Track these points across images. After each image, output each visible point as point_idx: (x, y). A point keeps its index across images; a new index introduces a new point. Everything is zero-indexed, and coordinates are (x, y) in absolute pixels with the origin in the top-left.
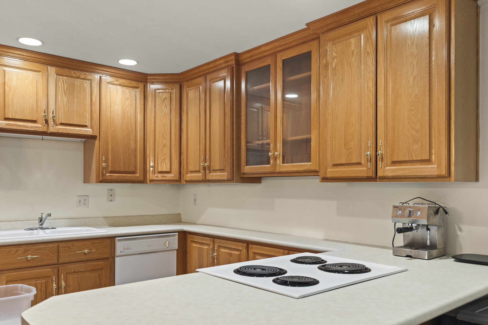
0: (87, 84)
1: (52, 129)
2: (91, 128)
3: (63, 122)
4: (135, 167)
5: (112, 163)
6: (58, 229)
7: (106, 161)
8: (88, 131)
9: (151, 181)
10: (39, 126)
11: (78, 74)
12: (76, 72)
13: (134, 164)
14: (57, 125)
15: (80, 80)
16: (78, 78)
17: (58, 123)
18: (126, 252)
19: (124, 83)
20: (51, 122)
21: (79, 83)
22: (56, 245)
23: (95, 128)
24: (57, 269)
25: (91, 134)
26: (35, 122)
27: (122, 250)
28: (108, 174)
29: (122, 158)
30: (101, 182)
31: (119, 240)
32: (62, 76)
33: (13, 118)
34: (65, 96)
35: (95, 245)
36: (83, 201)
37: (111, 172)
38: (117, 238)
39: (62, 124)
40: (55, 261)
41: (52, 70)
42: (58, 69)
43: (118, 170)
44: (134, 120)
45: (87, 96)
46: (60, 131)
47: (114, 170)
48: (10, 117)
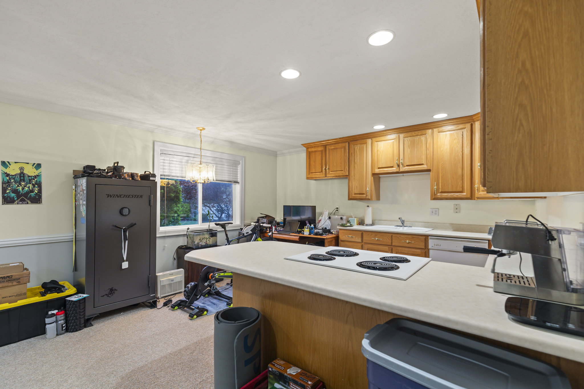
0: (423, 138)
1: (402, 169)
2: (426, 165)
3: (408, 164)
4: (463, 187)
5: (441, 186)
6: (413, 228)
7: (438, 185)
8: (424, 167)
9: (478, 198)
10: (394, 169)
11: (417, 133)
12: (416, 132)
13: (461, 186)
14: (404, 167)
15: (419, 136)
16: (417, 135)
17: (405, 165)
18: (436, 247)
19: (452, 129)
20: (401, 166)
21: (417, 138)
22: (391, 235)
23: (429, 164)
24: (391, 248)
25: (426, 169)
26: (392, 167)
27: (433, 246)
28: (439, 194)
29: (450, 182)
30: (434, 199)
31: (431, 238)
32: (407, 137)
33: (382, 167)
34: (409, 149)
35: (414, 239)
36: (434, 212)
37: (442, 192)
38: (429, 237)
39: (407, 166)
40: (390, 244)
41: (402, 136)
42: (405, 134)
43: (446, 190)
44: (461, 153)
45: (423, 145)
46: (406, 170)
47: (443, 191)
48: (380, 167)
